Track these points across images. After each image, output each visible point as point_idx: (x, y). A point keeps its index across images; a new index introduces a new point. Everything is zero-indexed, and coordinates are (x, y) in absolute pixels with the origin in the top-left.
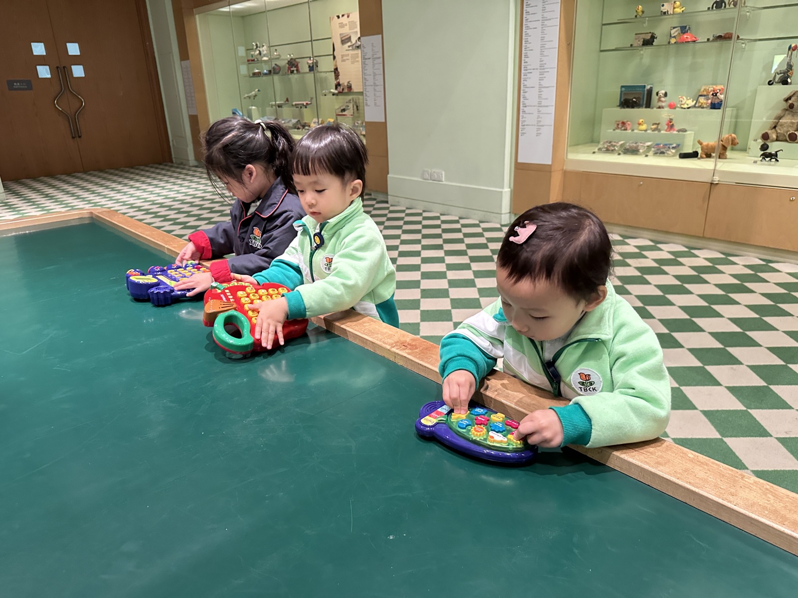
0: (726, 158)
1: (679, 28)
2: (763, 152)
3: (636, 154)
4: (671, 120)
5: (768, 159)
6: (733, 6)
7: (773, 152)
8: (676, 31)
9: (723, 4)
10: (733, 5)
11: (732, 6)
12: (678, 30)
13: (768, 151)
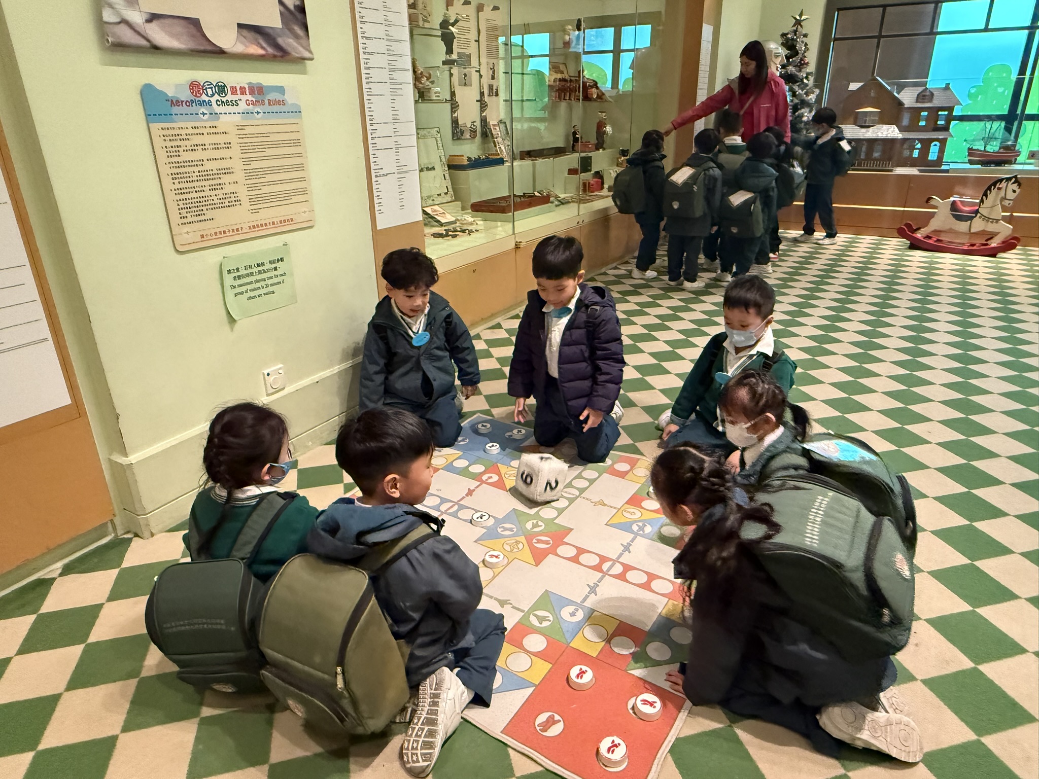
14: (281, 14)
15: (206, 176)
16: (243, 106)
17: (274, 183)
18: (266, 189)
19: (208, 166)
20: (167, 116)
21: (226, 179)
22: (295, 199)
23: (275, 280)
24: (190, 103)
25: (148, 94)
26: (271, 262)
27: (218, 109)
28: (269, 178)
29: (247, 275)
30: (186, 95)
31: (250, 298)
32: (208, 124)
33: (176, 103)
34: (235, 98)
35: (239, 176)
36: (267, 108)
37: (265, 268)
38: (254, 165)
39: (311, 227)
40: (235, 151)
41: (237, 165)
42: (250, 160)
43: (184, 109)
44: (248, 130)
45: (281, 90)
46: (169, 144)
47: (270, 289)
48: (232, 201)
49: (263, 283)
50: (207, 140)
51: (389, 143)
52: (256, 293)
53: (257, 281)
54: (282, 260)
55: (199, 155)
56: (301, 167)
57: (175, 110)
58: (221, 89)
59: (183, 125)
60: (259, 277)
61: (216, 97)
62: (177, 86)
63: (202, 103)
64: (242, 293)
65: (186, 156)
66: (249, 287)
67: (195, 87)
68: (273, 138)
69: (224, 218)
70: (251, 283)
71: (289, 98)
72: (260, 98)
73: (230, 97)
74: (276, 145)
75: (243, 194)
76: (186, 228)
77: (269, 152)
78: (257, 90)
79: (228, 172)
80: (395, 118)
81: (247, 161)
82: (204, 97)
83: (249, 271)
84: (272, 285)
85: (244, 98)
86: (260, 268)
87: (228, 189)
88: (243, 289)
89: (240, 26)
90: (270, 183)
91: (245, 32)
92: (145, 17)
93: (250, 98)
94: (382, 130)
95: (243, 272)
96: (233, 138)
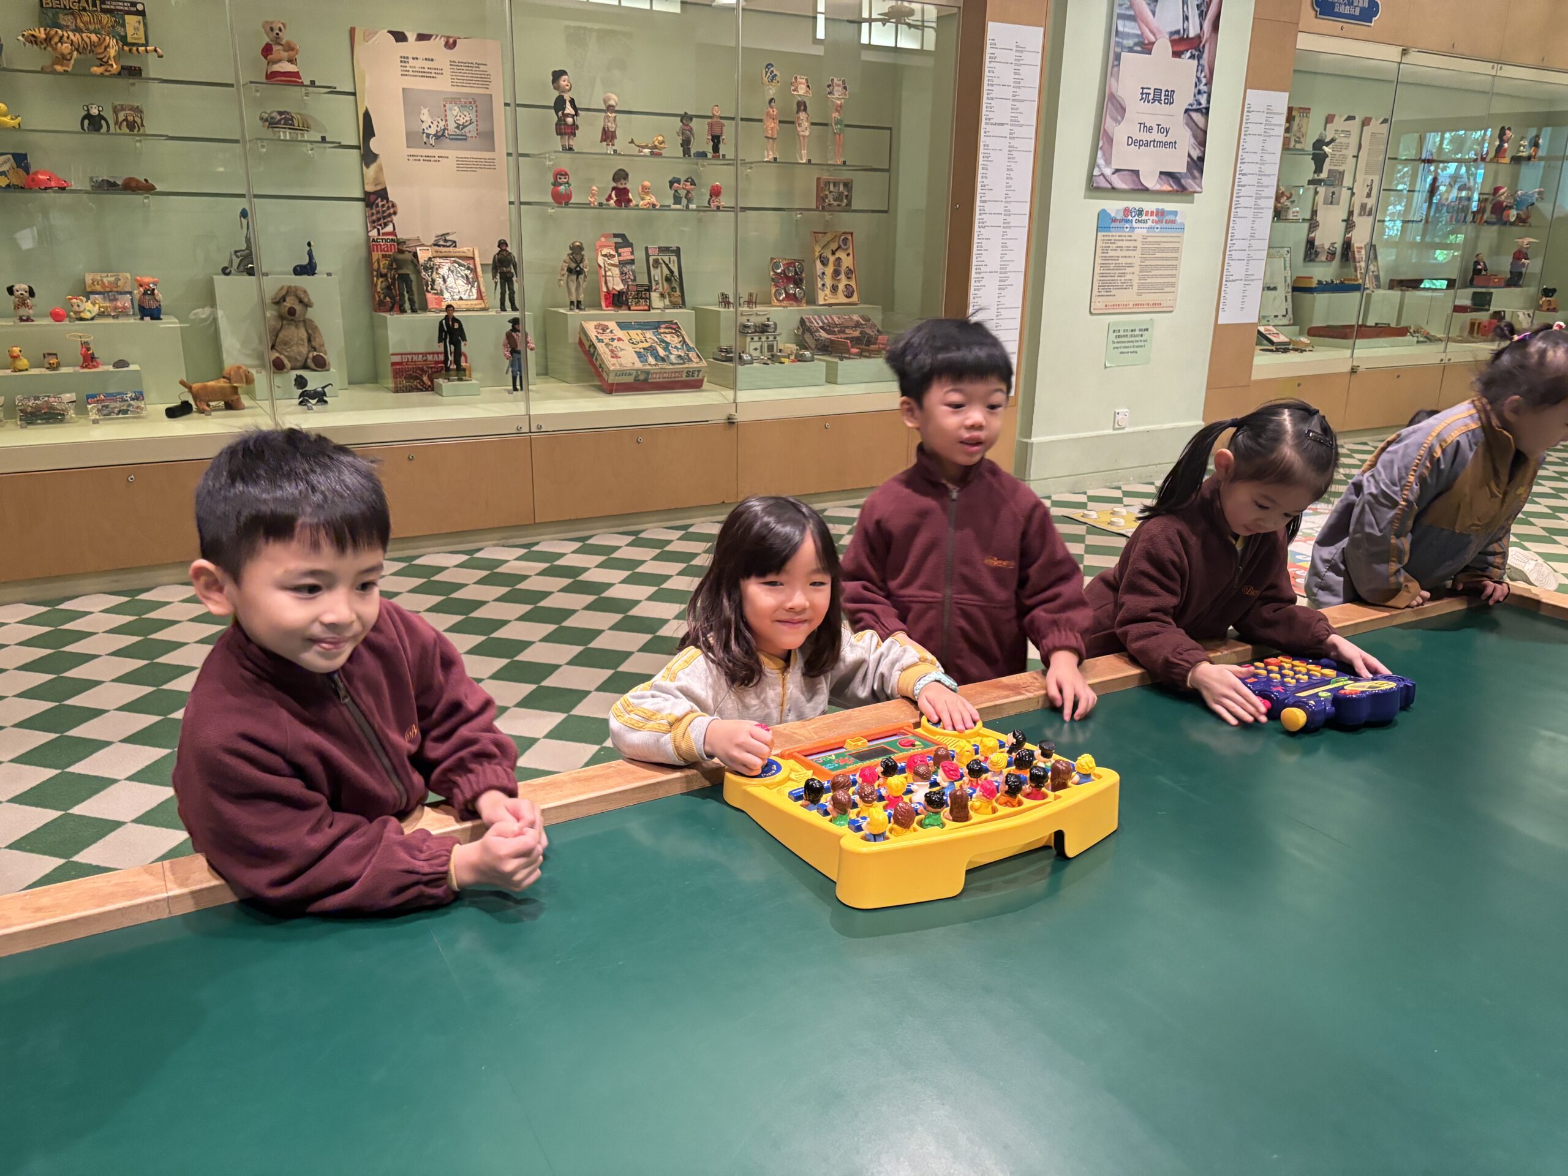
0: (244, 408)
1: (10, 156)
2: (301, 391)
3: (61, 421)
4: (86, 345)
5: (314, 401)
6: (128, 131)
7: (320, 389)
8: (5, 162)
9: (103, 122)
10: (128, 126)
11: (125, 130)
12: (9, 159)
13: (310, 387)
14: (1188, 163)
15: (1118, 267)
16: (1150, 223)
17: (1156, 276)
18: (1149, 280)
19: (1121, 261)
20: (1108, 229)
21: (1128, 270)
22: (1166, 290)
23: (1139, 344)
24: (1121, 221)
25: (1102, 215)
26: (1140, 330)
27: (1135, 225)
28: (1154, 273)
29: (1124, 336)
30: (1120, 216)
31: (1122, 353)
32: (1127, 234)
33: (1114, 220)
34: (1146, 218)
35: (1136, 269)
36: (1164, 225)
37: (1135, 333)
38: (1147, 263)
39: (1172, 312)
40: (1138, 253)
41: (1137, 262)
42: (1146, 259)
43: (1117, 224)
44: (1149, 239)
45: (1175, 213)
46: (1104, 245)
47: (1135, 349)
48: (1127, 285)
49: (1131, 344)
50: (1124, 244)
51: (1243, 255)
52: (1126, 350)
53: (1128, 342)
54: (1147, 330)
55: (1119, 253)
56: (1175, 267)
57: (1113, 225)
58: (1140, 212)
59: (1114, 234)
60: (1130, 339)
61: (1136, 217)
62: (1118, 211)
63: (1127, 221)
64: (1117, 348)
65: (1111, 253)
66: (1123, 345)
67: (1127, 211)
68: (1163, 245)
69: (1123, 296)
70: (1124, 342)
71: (1179, 219)
72: (1160, 218)
73: (1144, 217)
74: (1163, 250)
75: (1136, 282)
76: (1100, 299)
77: (1158, 255)
78: (1161, 213)
79: (1130, 266)
80: (1252, 236)
81: (1143, 260)
82: (1130, 218)
83: (1126, 333)
84: (1137, 347)
85: (1151, 218)
86: (1133, 333)
87: (1128, 277)
88: (1119, 345)
89: (1161, 173)
90: (1153, 276)
91: (1163, 177)
92: (1113, 171)
93: (1155, 218)
94: (1239, 245)
95: (1122, 333)
96: (1139, 245)
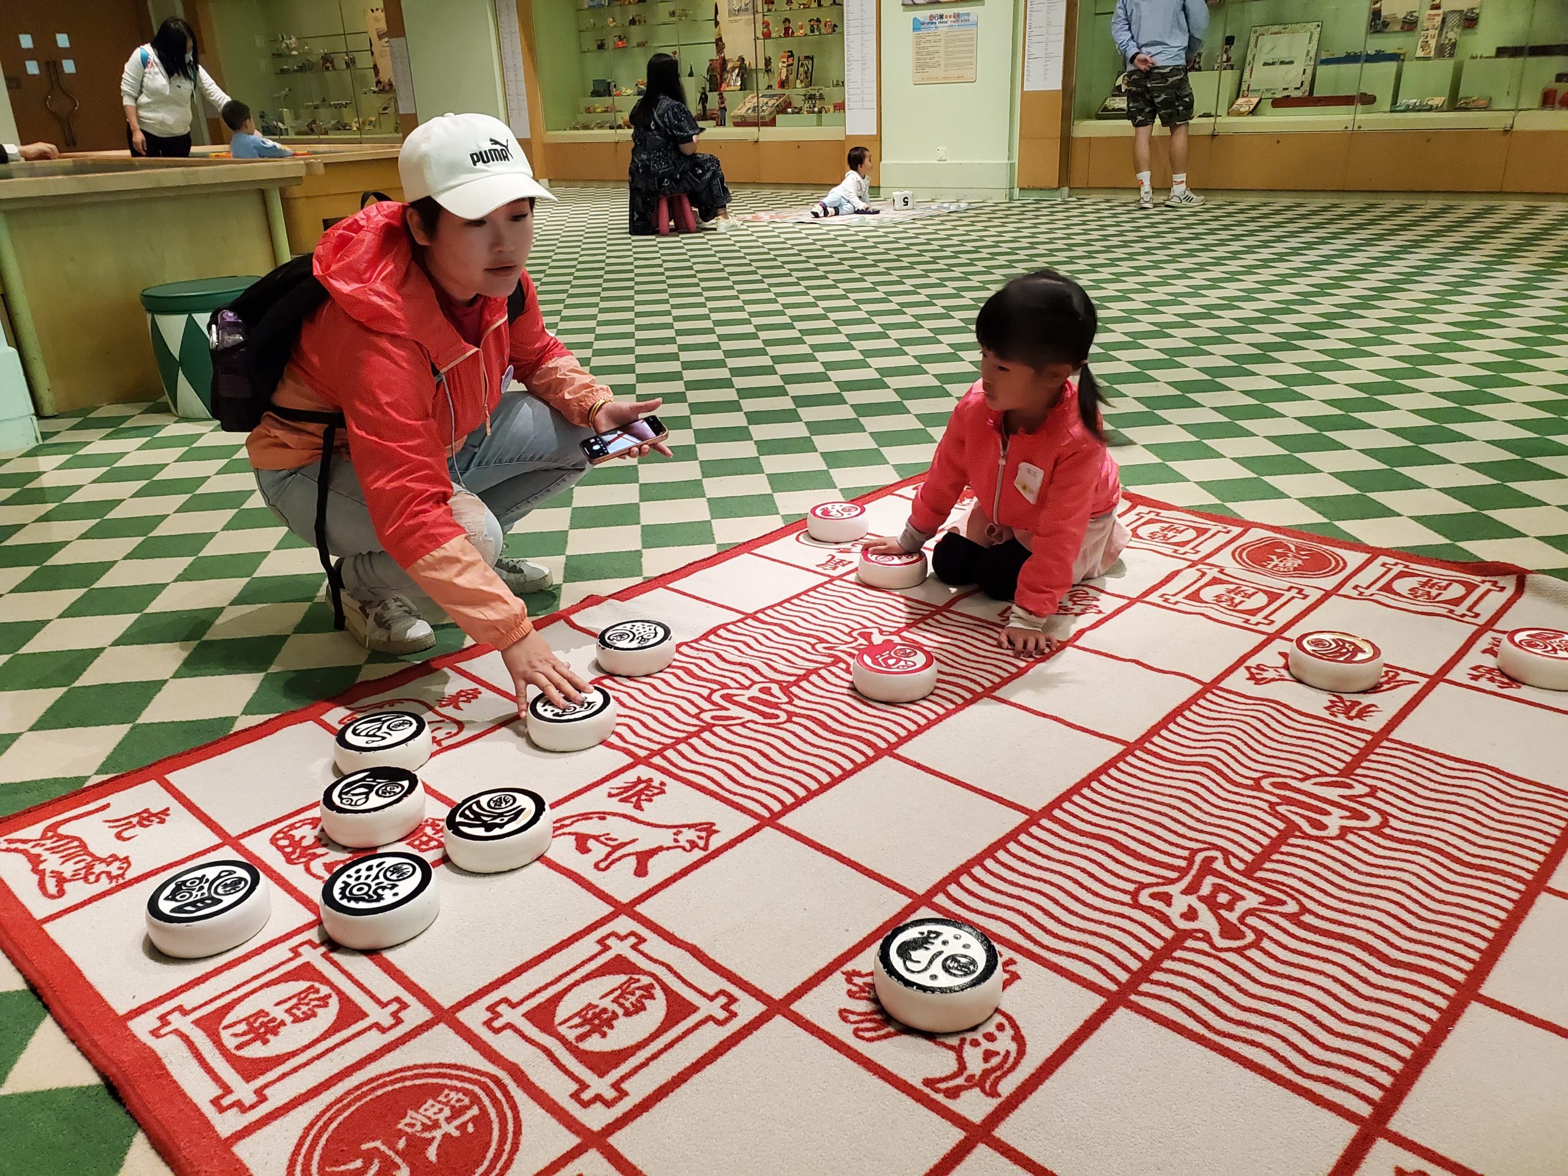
15: (928, 54)
16: (949, 23)
17: (957, 58)
18: (953, 61)
19: (930, 49)
20: (919, 29)
21: (936, 55)
22: (966, 67)
24: (928, 23)
25: (915, 20)
27: (938, 25)
28: (955, 56)
30: (928, 20)
32: (933, 32)
33: (923, 24)
34: (946, 20)
35: (942, 54)
36: (960, 23)
38: (949, 49)
39: (974, 82)
40: (942, 43)
41: (942, 49)
42: (949, 47)
43: (926, 26)
44: (950, 34)
45: (968, 14)
46: (917, 40)
48: (937, 65)
50: (932, 38)
55: (928, 44)
56: (972, 51)
57: (922, 26)
58: (941, 17)
59: (923, 33)
61: (939, 20)
62: (924, 17)
63: (932, 23)
65: (922, 45)
67: (931, 17)
68: (961, 37)
69: (932, 72)
71: (972, 18)
72: (957, 19)
73: (944, 19)
74: (961, 40)
75: (942, 63)
76: (918, 75)
77: (957, 44)
78: (957, 16)
79: (937, 52)
81: (947, 47)
82: (934, 21)
85: (950, 20)
87: (936, 60)
90: (955, 58)
93: (952, 19)
96: (942, 38)
